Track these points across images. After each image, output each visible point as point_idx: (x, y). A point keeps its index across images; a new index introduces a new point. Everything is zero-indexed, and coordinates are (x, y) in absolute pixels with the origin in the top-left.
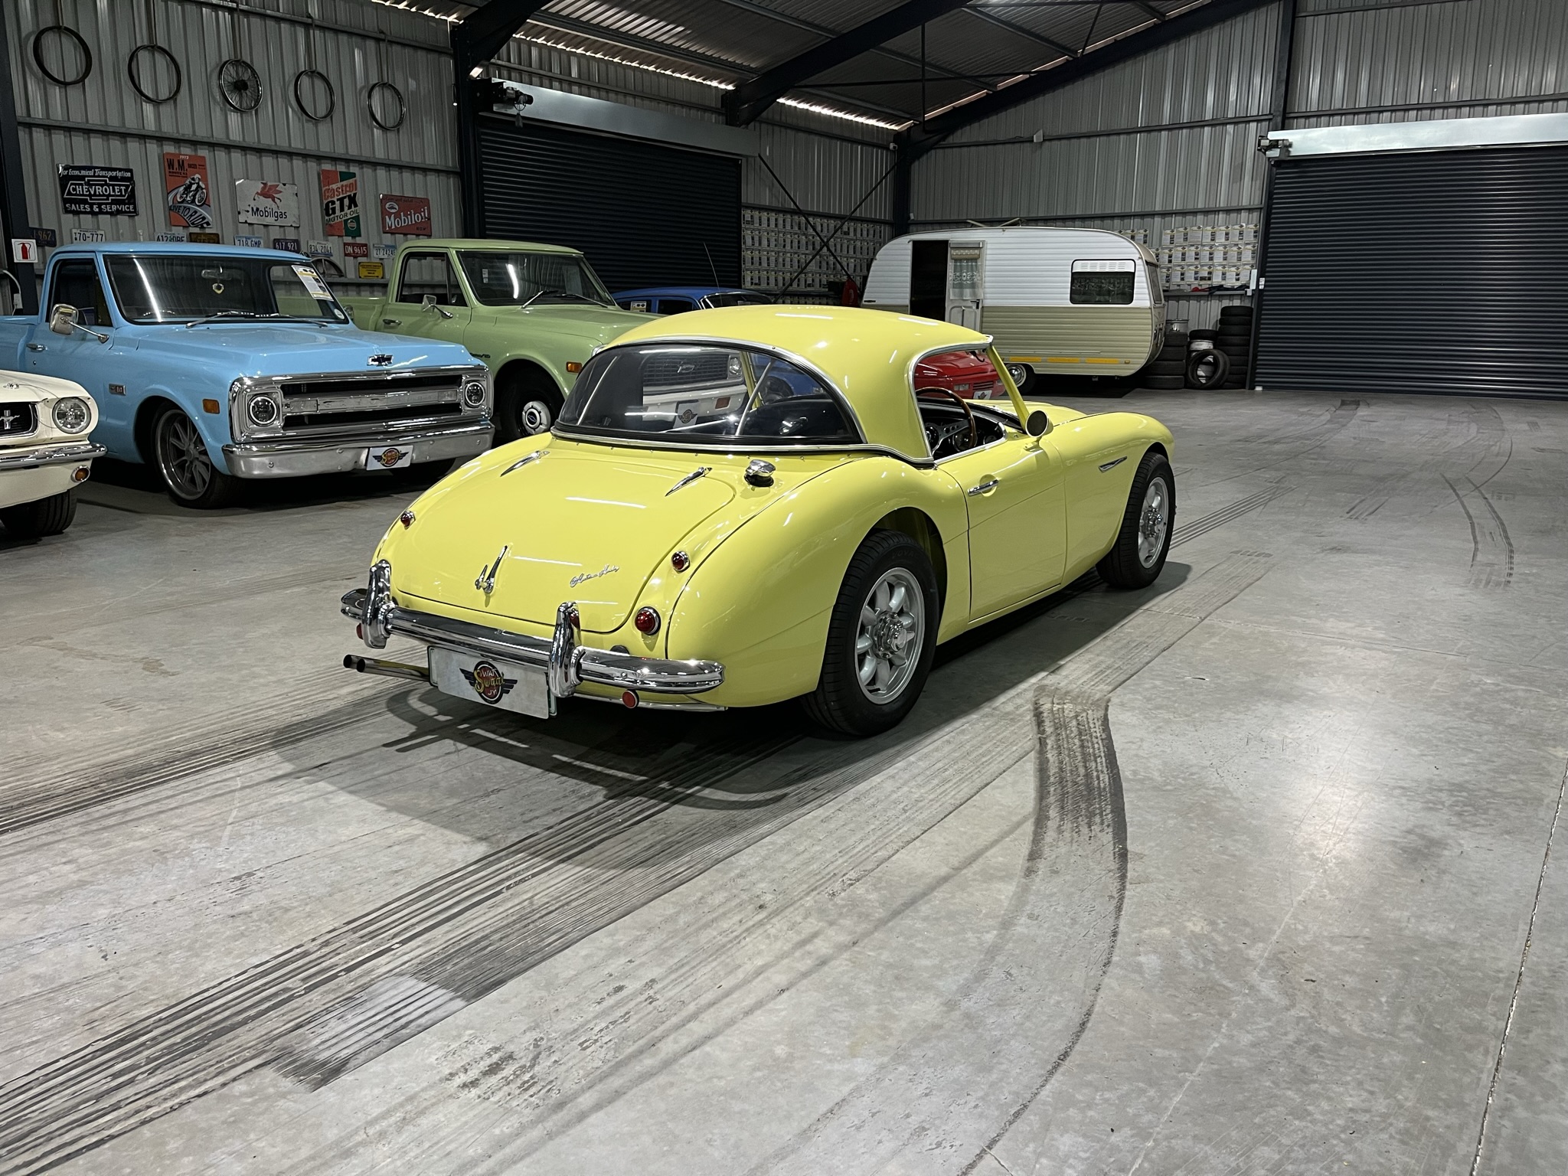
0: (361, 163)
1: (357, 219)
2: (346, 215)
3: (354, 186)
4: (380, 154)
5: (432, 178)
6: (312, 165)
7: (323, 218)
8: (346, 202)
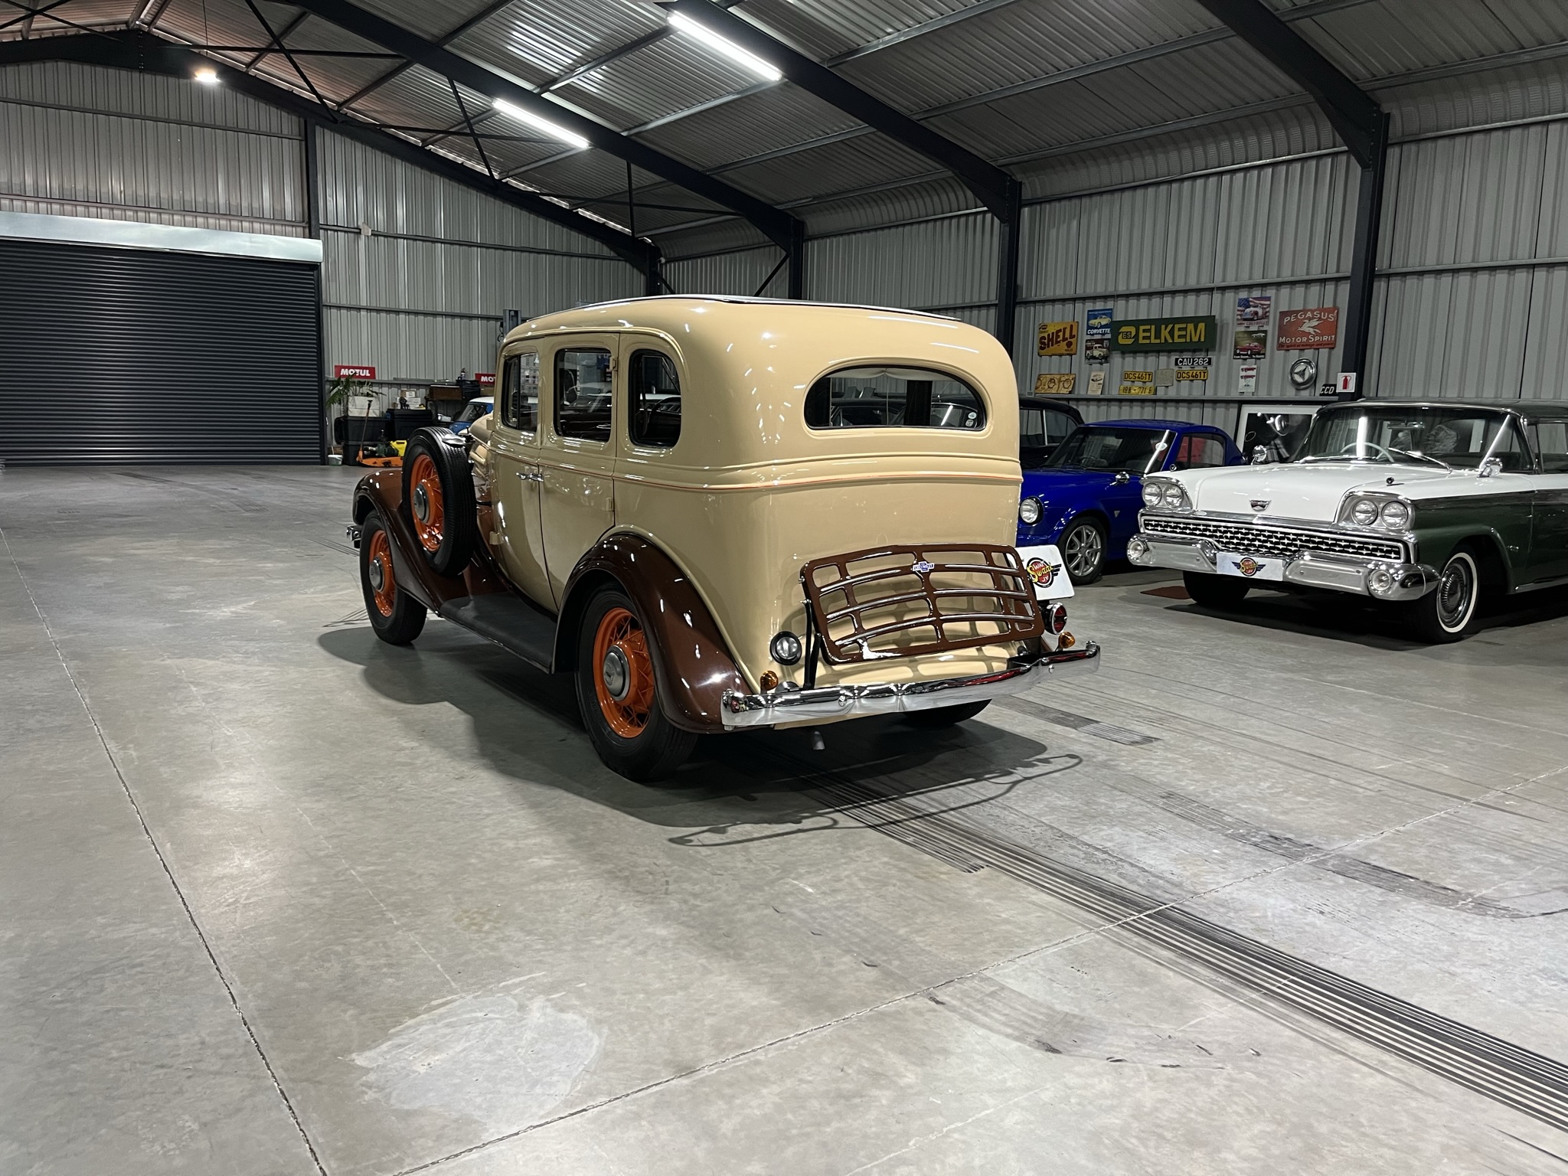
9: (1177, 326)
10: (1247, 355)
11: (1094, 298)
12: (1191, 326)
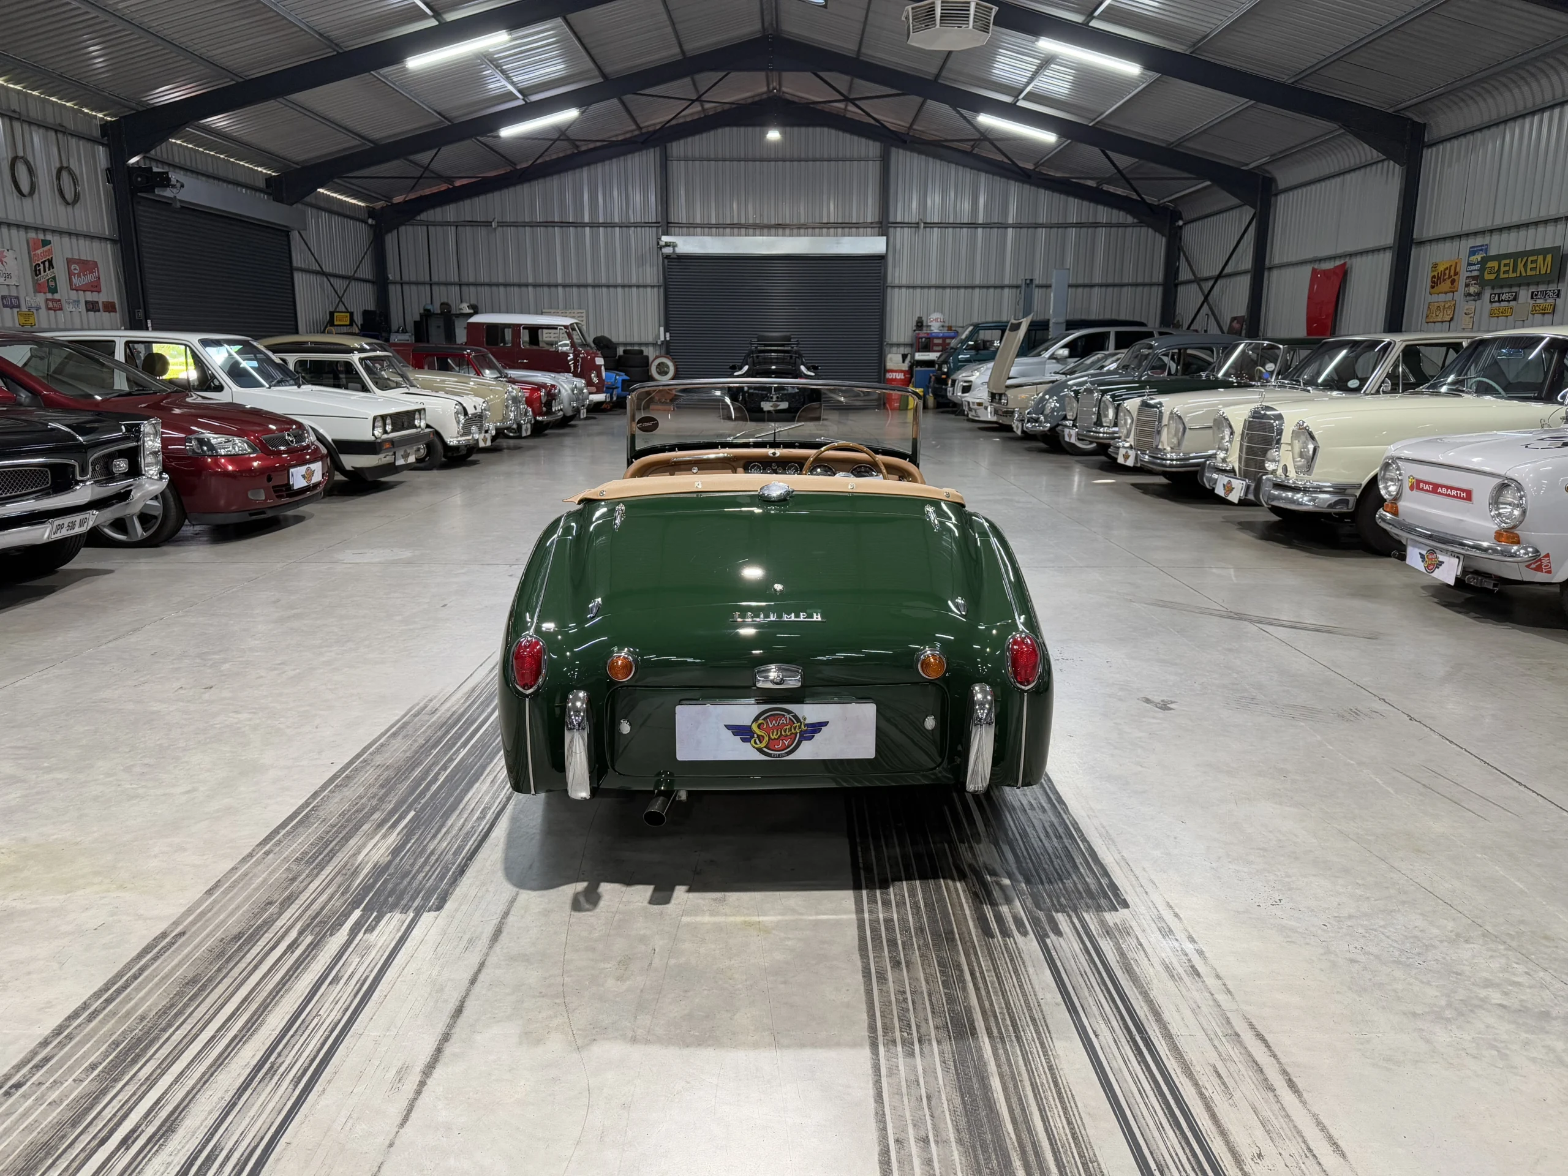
0: (53, 231)
1: (54, 278)
2: (47, 275)
3: (50, 251)
4: (63, 225)
5: (96, 244)
6: (22, 233)
7: (33, 278)
8: (47, 264)
9: (1530, 259)
11: (1475, 234)
12: (1541, 258)
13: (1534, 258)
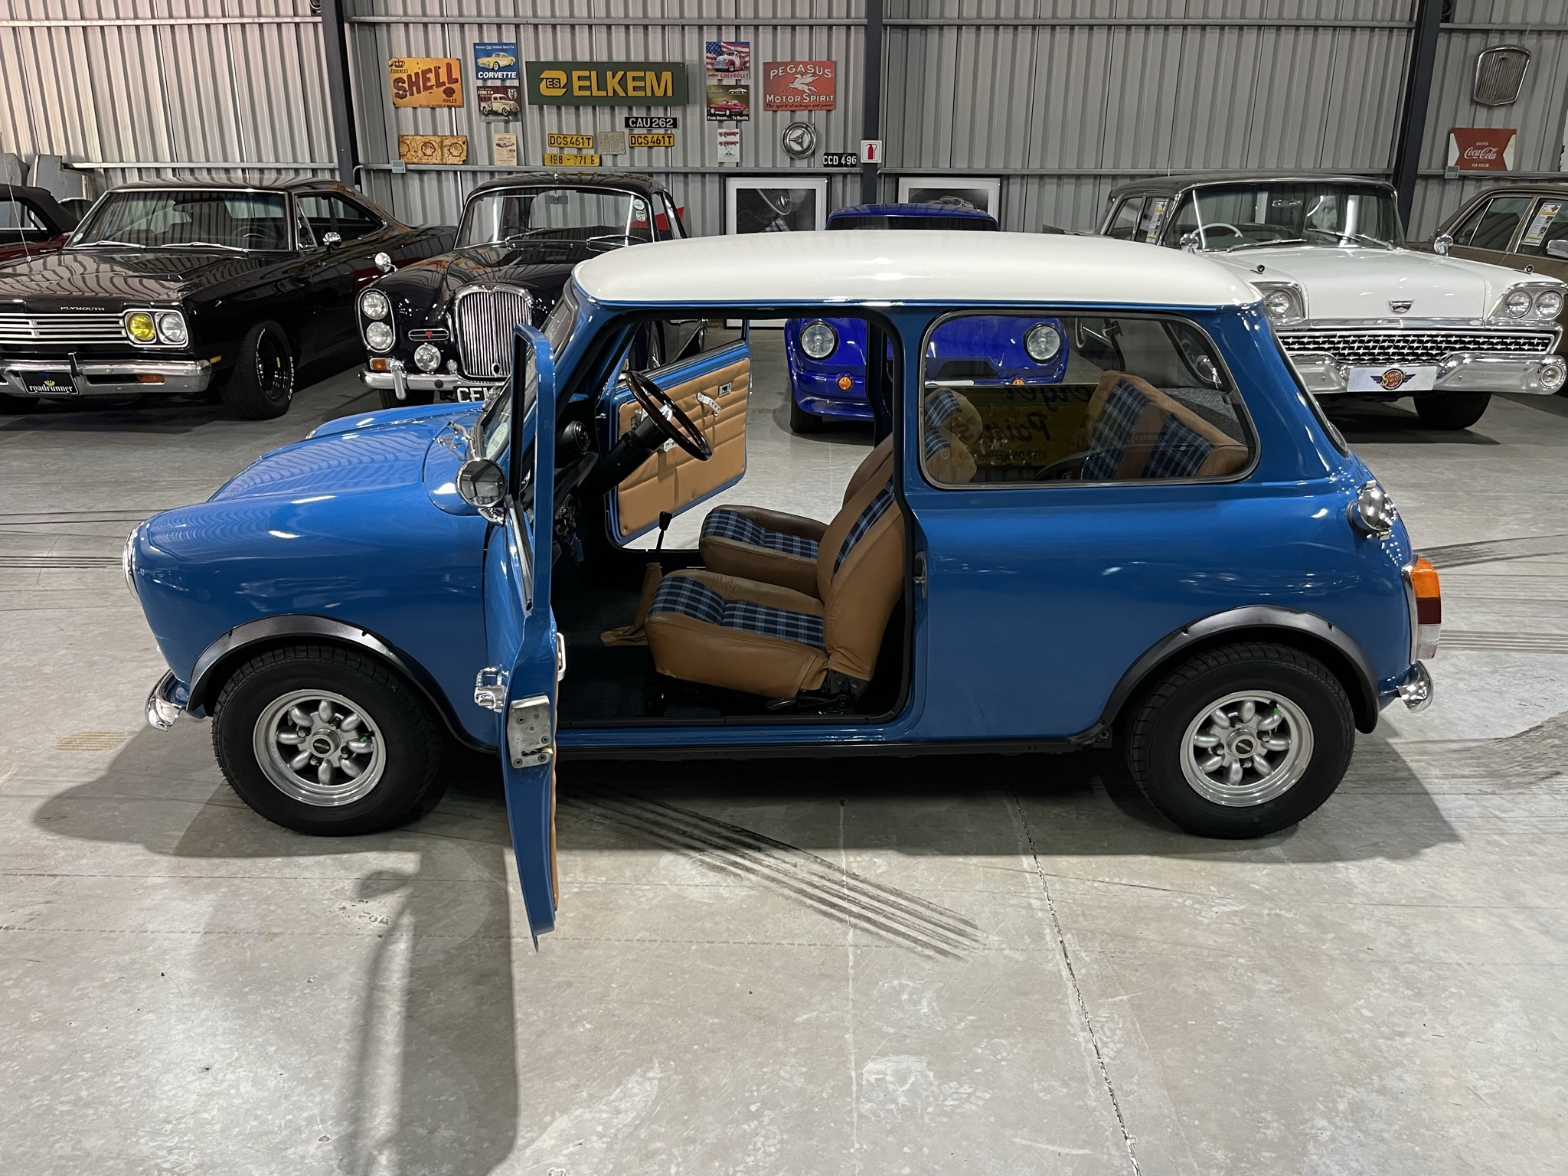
9: (630, 75)
10: (725, 115)
11: (480, 25)
13: (641, 74)
